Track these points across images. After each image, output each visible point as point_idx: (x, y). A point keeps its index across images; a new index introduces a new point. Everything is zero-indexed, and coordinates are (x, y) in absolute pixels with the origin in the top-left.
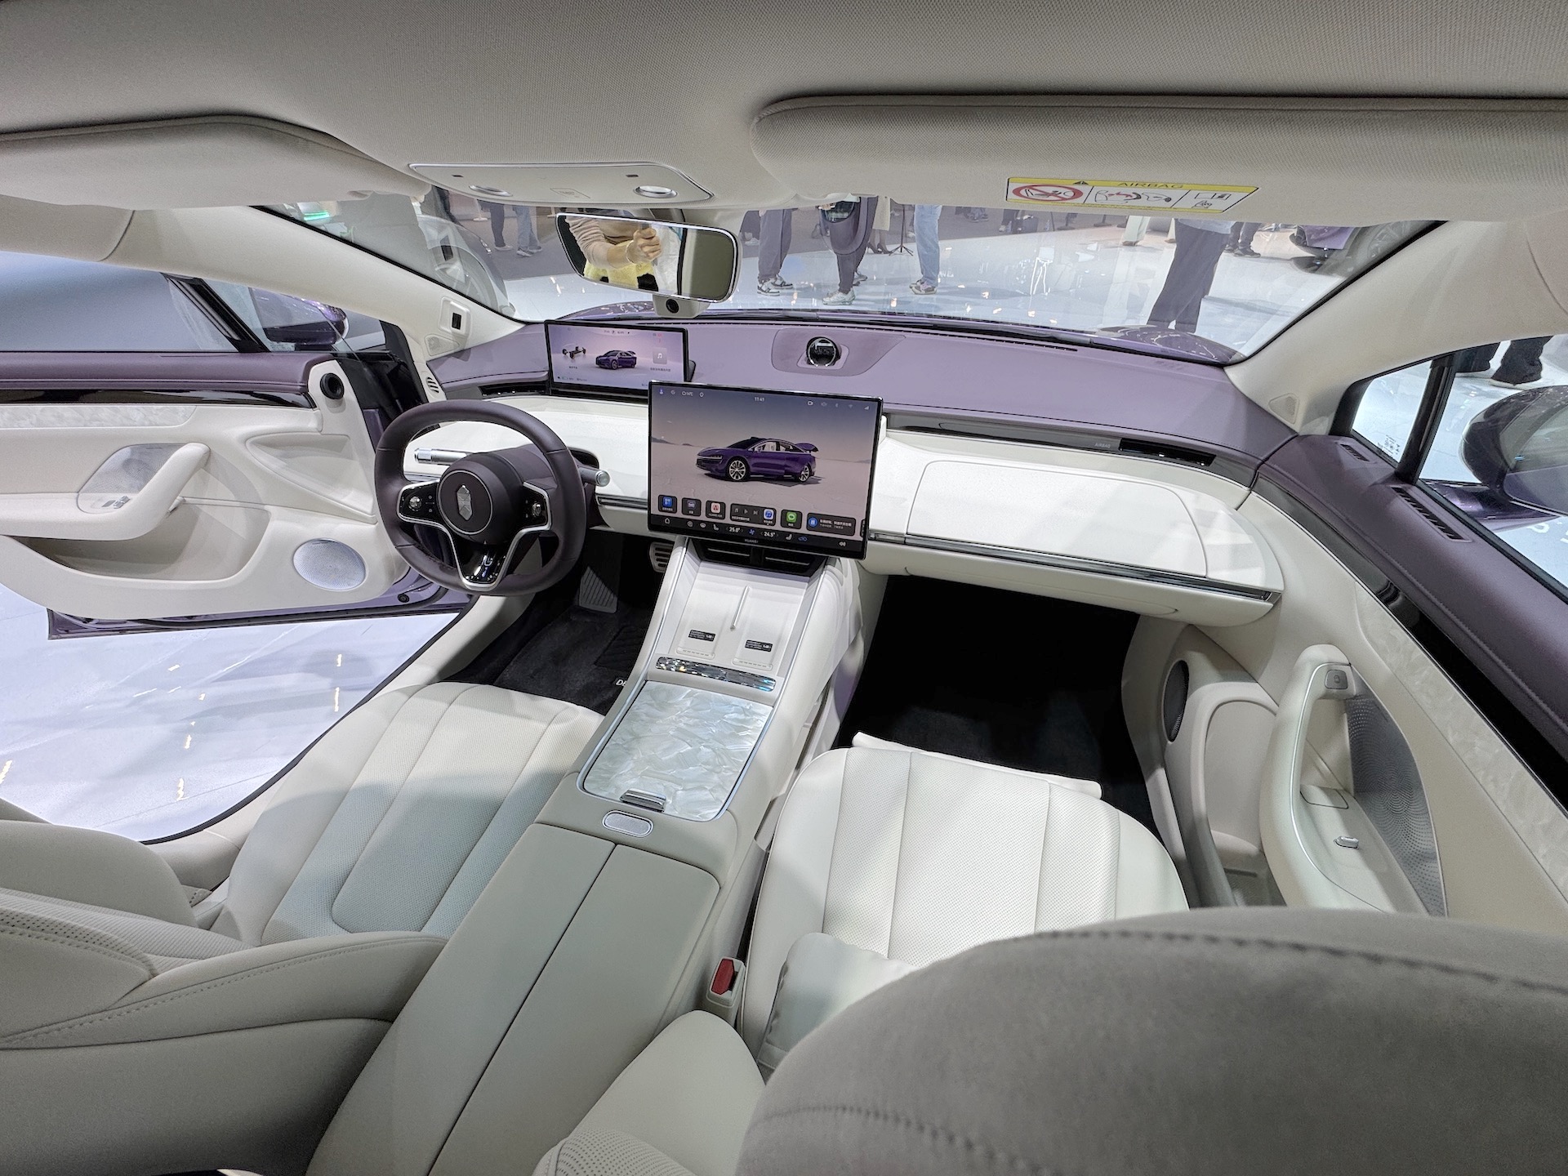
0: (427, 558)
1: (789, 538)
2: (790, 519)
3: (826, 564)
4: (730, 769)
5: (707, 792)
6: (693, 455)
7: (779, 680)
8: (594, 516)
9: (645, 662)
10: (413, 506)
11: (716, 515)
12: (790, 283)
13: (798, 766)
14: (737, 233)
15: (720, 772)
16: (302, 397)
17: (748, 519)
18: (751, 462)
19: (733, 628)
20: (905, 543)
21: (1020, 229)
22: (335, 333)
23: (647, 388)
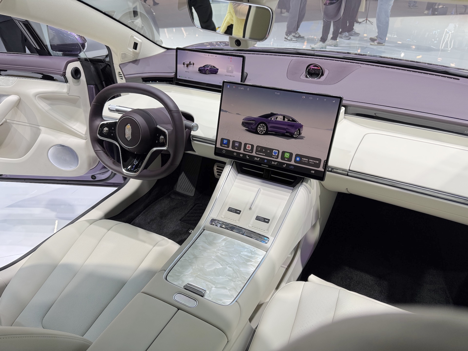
0: (108, 157)
1: (285, 166)
2: (286, 156)
3: (302, 182)
4: (240, 281)
5: (227, 291)
6: (241, 120)
7: (271, 239)
8: (189, 146)
9: (205, 221)
10: (104, 132)
11: (248, 151)
12: (303, 36)
13: (277, 288)
14: (274, 9)
15: (235, 282)
16: (63, 77)
17: (264, 154)
18: (269, 125)
19: (250, 209)
20: (347, 175)
21: (437, 13)
22: (81, 49)
23: (221, 85)
